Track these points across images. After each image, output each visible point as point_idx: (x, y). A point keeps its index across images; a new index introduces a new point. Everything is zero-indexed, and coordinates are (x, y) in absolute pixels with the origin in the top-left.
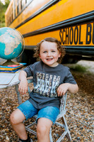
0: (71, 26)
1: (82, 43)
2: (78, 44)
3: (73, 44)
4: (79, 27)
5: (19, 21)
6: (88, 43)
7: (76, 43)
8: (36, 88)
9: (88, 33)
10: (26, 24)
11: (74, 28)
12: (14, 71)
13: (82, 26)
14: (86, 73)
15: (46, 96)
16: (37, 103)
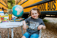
0: (42, 4)
1: (46, 10)
2: (44, 11)
3: (43, 11)
6: (48, 10)
7: (44, 10)
8: (30, 27)
9: (48, 6)
11: (43, 4)
12: (21, 21)
13: (46, 4)
14: (48, 23)
15: (34, 30)
16: (30, 33)
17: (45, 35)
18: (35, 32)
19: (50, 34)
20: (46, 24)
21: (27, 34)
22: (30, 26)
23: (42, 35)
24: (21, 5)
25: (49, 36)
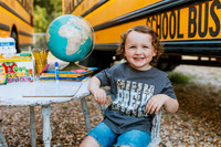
0: (165, 11)
1: (182, 36)
2: (175, 39)
3: (169, 39)
4: (176, 12)
5: (83, 8)
6: (191, 35)
7: (172, 37)
9: (191, 21)
10: (95, 12)
11: (169, 14)
13: (181, 11)
14: (188, 86)
15: (131, 114)
17: (178, 135)
18: (137, 124)
19: (196, 130)
20: (182, 91)
21: (104, 128)
22: (119, 99)
23: (166, 133)
24: (83, 16)
25: (191, 138)
